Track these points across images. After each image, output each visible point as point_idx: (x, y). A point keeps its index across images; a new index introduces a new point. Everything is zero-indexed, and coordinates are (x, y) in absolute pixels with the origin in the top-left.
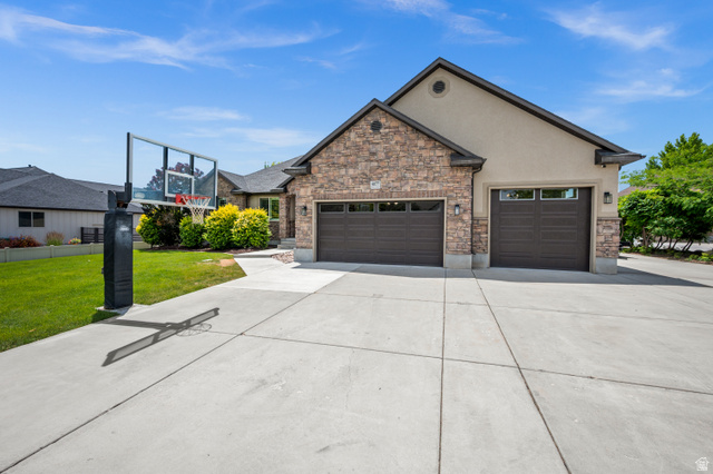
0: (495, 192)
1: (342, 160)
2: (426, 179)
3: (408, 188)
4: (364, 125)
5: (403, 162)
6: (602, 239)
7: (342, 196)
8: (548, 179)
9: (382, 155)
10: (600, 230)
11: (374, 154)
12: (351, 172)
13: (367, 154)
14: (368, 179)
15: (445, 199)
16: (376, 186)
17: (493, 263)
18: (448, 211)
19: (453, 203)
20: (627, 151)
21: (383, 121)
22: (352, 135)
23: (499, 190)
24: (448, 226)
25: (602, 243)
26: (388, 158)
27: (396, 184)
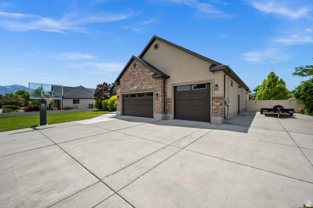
0: (175, 88)
1: (127, 79)
2: (148, 84)
3: (143, 88)
4: (132, 65)
5: (142, 78)
6: (214, 107)
7: (127, 92)
8: (193, 80)
9: (136, 76)
10: (214, 103)
11: (135, 76)
12: (129, 83)
13: (132, 76)
14: (133, 85)
15: (153, 91)
16: (135, 88)
17: (175, 117)
18: (154, 96)
19: (156, 93)
20: (222, 64)
21: (137, 63)
22: (129, 70)
23: (177, 86)
24: (155, 102)
25: (215, 109)
26: (138, 77)
27: (141, 86)
